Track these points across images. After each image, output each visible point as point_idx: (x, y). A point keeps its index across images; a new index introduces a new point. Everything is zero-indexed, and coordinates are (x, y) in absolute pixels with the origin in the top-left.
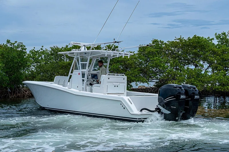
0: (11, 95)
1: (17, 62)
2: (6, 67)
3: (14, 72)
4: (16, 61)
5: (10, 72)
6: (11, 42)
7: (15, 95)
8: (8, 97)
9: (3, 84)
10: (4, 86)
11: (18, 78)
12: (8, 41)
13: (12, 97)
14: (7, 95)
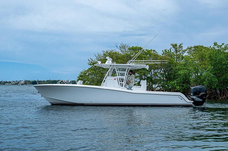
0: (221, 96)
1: (225, 64)
2: (215, 69)
3: (223, 74)
4: (223, 63)
5: (219, 73)
6: (218, 45)
7: (224, 96)
8: (218, 98)
9: (213, 85)
10: (213, 87)
11: (226, 79)
12: (215, 44)
13: (222, 98)
14: (216, 96)
